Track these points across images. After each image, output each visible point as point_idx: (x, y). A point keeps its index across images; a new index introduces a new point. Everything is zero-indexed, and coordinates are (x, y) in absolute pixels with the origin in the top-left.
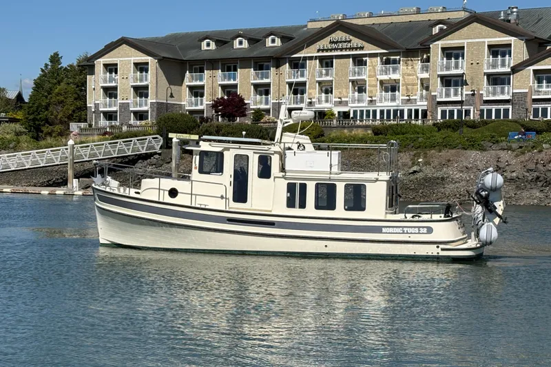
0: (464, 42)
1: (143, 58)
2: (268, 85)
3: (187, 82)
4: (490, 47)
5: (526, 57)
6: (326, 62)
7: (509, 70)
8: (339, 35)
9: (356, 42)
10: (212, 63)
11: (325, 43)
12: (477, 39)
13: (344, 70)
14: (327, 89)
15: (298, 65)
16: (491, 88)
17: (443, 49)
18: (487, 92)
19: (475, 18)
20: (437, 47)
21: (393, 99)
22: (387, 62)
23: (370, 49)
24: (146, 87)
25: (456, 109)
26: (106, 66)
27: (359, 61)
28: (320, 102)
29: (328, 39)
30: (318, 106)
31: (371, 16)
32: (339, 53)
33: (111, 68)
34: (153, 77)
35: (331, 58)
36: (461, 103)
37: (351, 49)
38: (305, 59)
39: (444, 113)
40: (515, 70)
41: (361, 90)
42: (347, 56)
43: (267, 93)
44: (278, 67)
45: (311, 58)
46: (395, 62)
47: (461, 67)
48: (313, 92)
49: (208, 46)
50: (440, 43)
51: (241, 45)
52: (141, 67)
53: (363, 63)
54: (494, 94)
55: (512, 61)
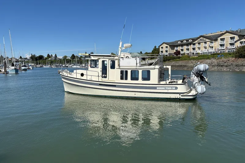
0: (225, 37)
1: (167, 45)
2: (189, 49)
3: (175, 49)
4: (230, 38)
5: (238, 39)
6: (199, 43)
7: (234, 42)
8: (202, 38)
9: (205, 39)
10: (179, 45)
11: (199, 40)
12: (227, 36)
13: (203, 45)
14: (199, 48)
15: (194, 44)
16: (231, 46)
17: (221, 39)
18: (229, 47)
19: (227, 32)
20: (219, 39)
21: (212, 50)
22: (211, 42)
23: (207, 40)
24: (167, 51)
25: (223, 51)
26: (161, 47)
27: (205, 43)
28: (198, 51)
29: (199, 39)
30: (197, 52)
31: (211, 33)
32: (201, 42)
33: (162, 48)
34: (169, 49)
35: (200, 43)
36: (224, 50)
37: (204, 40)
38: (195, 43)
39: (220, 52)
40: (235, 42)
41: (206, 48)
42: (203, 42)
43: (189, 50)
44: (190, 45)
45: (196, 43)
46: (213, 42)
47: (225, 42)
48: (197, 49)
49: (179, 42)
50: (220, 38)
51: (185, 42)
52: (167, 47)
53: (206, 43)
54: (232, 47)
55: (235, 40)
